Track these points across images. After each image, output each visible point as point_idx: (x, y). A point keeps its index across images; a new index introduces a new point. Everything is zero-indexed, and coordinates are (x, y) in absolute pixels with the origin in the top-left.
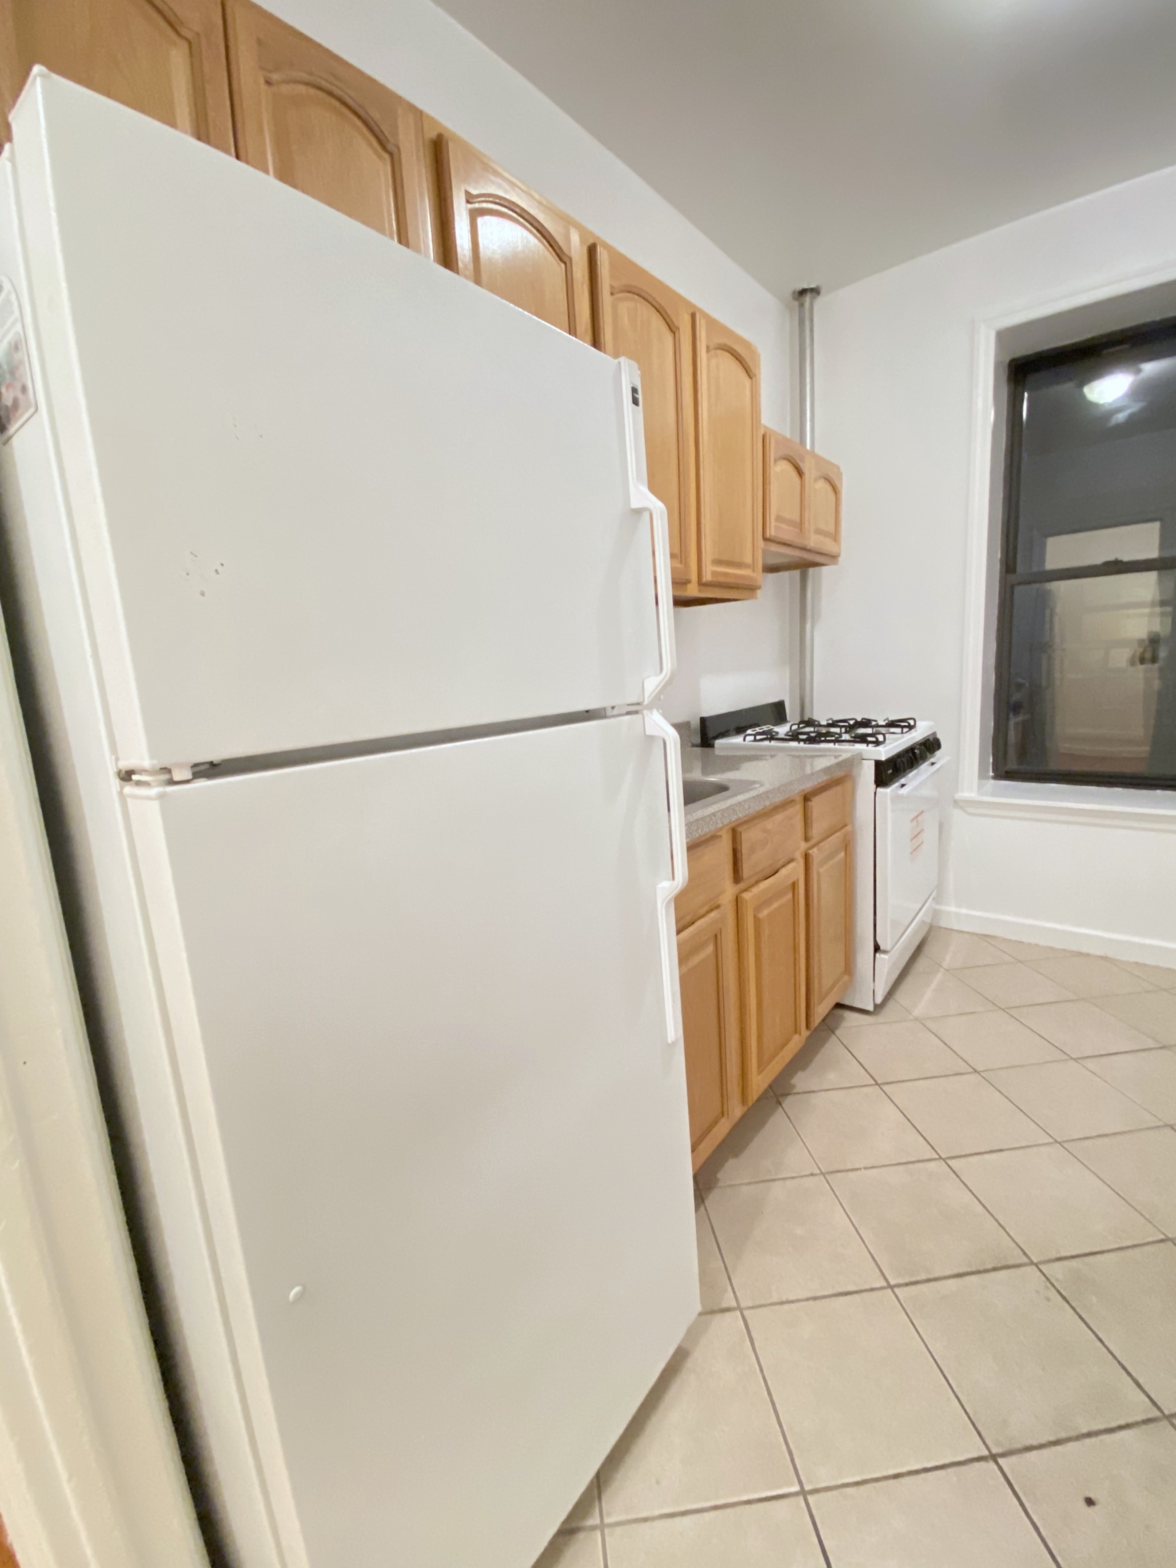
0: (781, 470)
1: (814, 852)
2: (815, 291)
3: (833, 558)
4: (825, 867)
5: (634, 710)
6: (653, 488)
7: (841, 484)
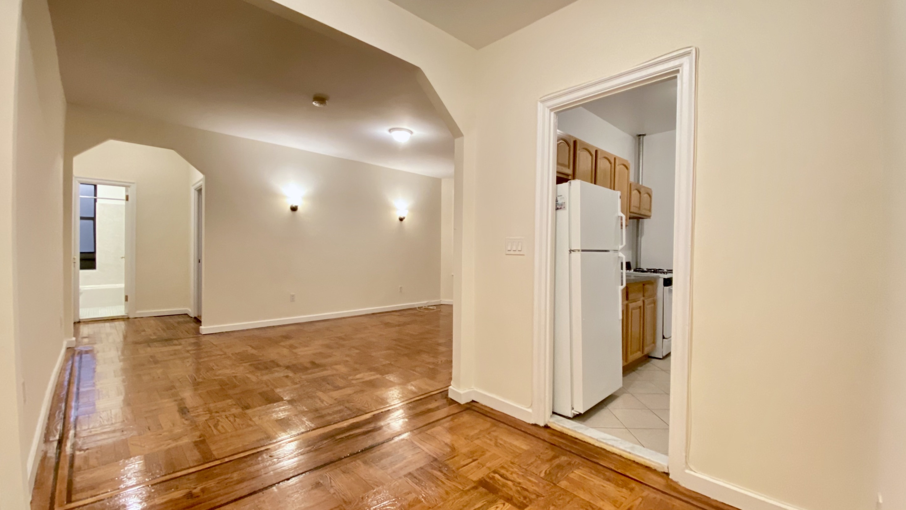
0: (635, 192)
1: (646, 301)
2: (644, 135)
3: (648, 217)
4: (650, 306)
5: (616, 251)
6: (622, 211)
7: (652, 195)
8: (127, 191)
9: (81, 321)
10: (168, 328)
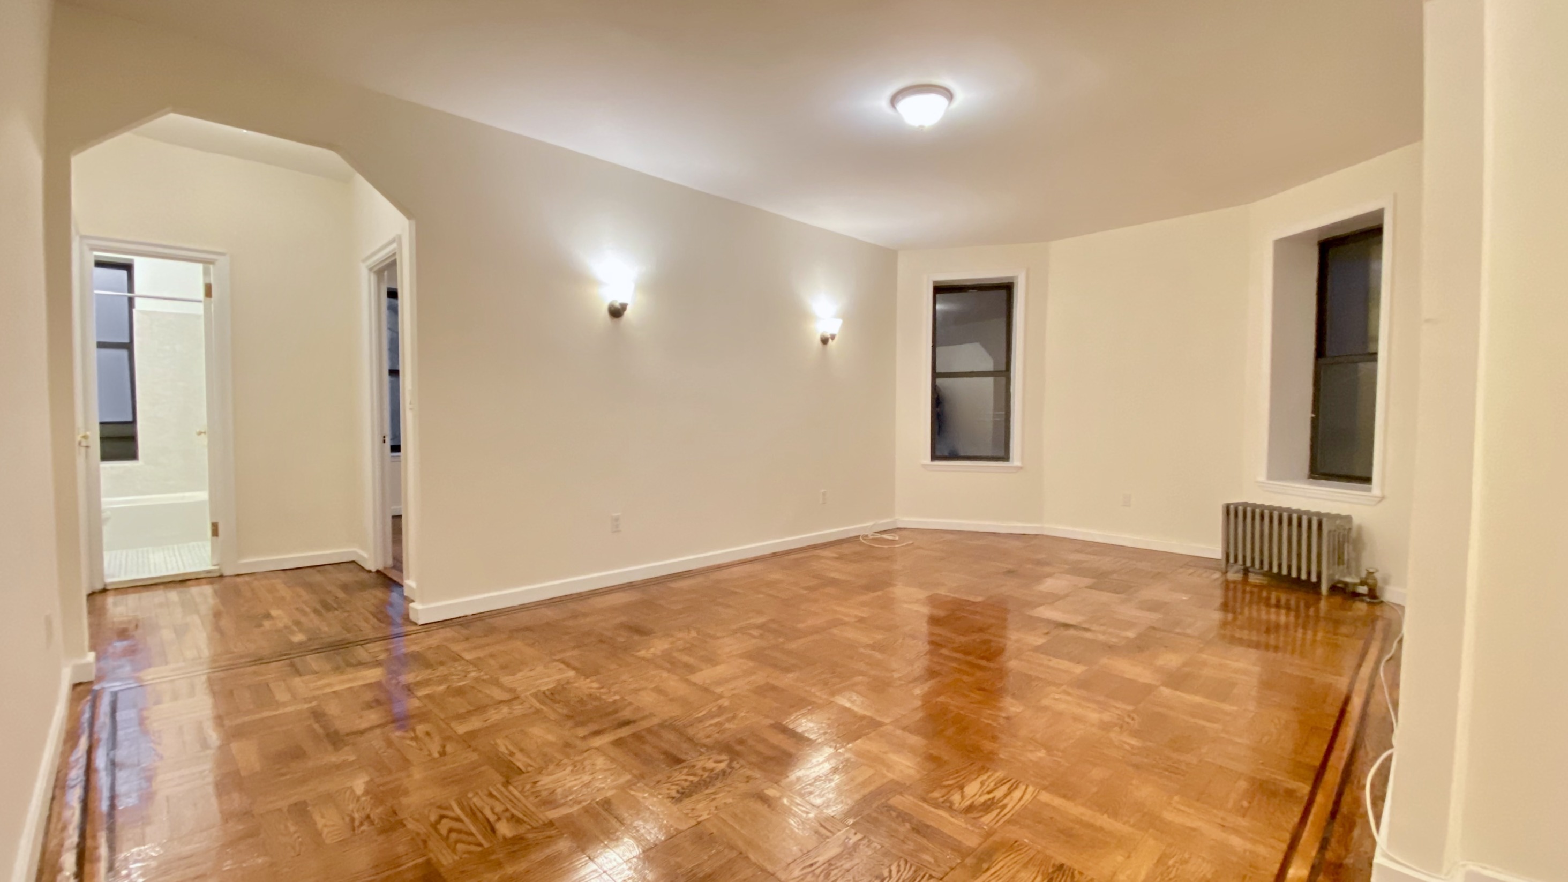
8: (206, 273)
9: (109, 587)
10: (327, 607)
